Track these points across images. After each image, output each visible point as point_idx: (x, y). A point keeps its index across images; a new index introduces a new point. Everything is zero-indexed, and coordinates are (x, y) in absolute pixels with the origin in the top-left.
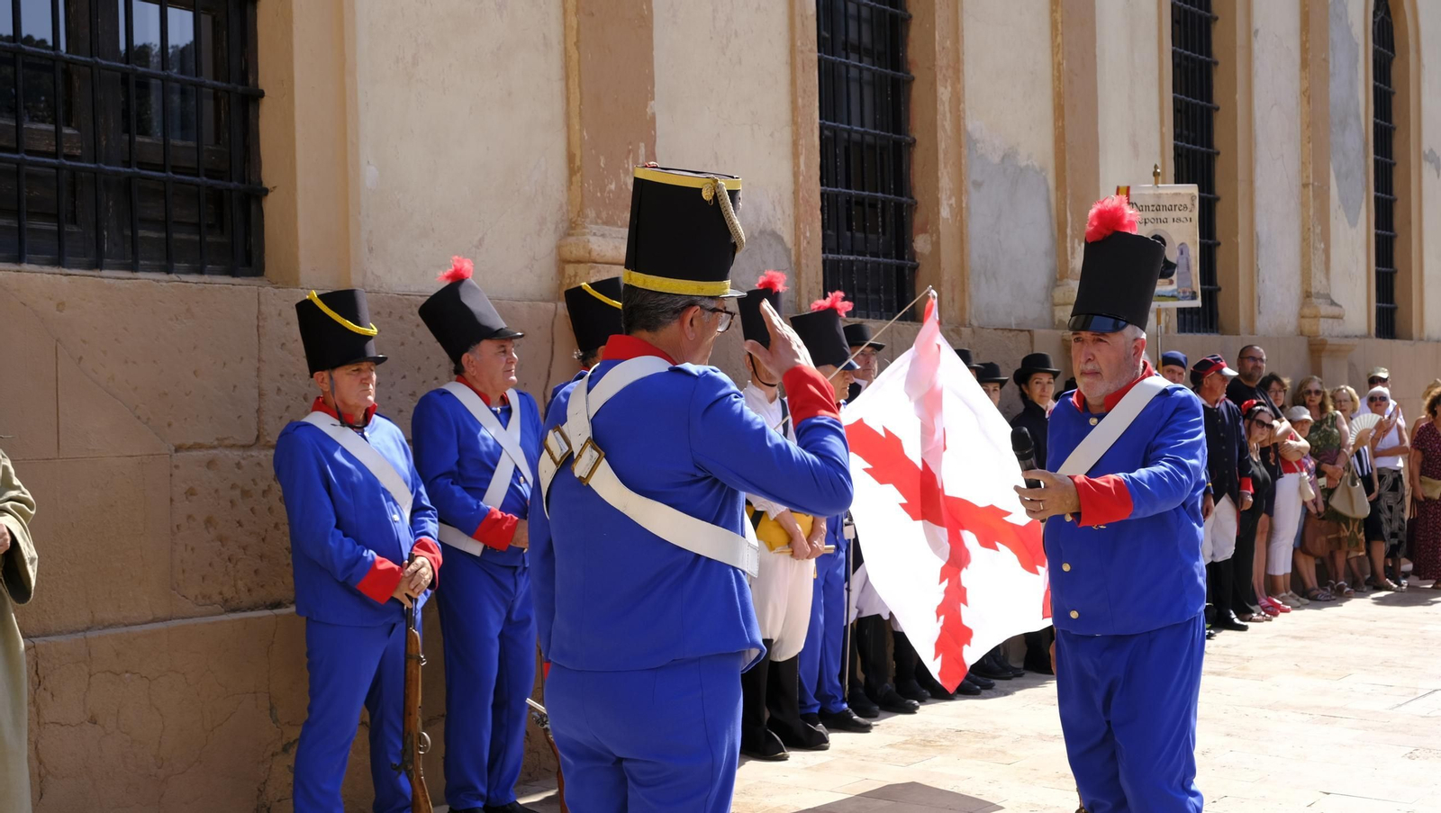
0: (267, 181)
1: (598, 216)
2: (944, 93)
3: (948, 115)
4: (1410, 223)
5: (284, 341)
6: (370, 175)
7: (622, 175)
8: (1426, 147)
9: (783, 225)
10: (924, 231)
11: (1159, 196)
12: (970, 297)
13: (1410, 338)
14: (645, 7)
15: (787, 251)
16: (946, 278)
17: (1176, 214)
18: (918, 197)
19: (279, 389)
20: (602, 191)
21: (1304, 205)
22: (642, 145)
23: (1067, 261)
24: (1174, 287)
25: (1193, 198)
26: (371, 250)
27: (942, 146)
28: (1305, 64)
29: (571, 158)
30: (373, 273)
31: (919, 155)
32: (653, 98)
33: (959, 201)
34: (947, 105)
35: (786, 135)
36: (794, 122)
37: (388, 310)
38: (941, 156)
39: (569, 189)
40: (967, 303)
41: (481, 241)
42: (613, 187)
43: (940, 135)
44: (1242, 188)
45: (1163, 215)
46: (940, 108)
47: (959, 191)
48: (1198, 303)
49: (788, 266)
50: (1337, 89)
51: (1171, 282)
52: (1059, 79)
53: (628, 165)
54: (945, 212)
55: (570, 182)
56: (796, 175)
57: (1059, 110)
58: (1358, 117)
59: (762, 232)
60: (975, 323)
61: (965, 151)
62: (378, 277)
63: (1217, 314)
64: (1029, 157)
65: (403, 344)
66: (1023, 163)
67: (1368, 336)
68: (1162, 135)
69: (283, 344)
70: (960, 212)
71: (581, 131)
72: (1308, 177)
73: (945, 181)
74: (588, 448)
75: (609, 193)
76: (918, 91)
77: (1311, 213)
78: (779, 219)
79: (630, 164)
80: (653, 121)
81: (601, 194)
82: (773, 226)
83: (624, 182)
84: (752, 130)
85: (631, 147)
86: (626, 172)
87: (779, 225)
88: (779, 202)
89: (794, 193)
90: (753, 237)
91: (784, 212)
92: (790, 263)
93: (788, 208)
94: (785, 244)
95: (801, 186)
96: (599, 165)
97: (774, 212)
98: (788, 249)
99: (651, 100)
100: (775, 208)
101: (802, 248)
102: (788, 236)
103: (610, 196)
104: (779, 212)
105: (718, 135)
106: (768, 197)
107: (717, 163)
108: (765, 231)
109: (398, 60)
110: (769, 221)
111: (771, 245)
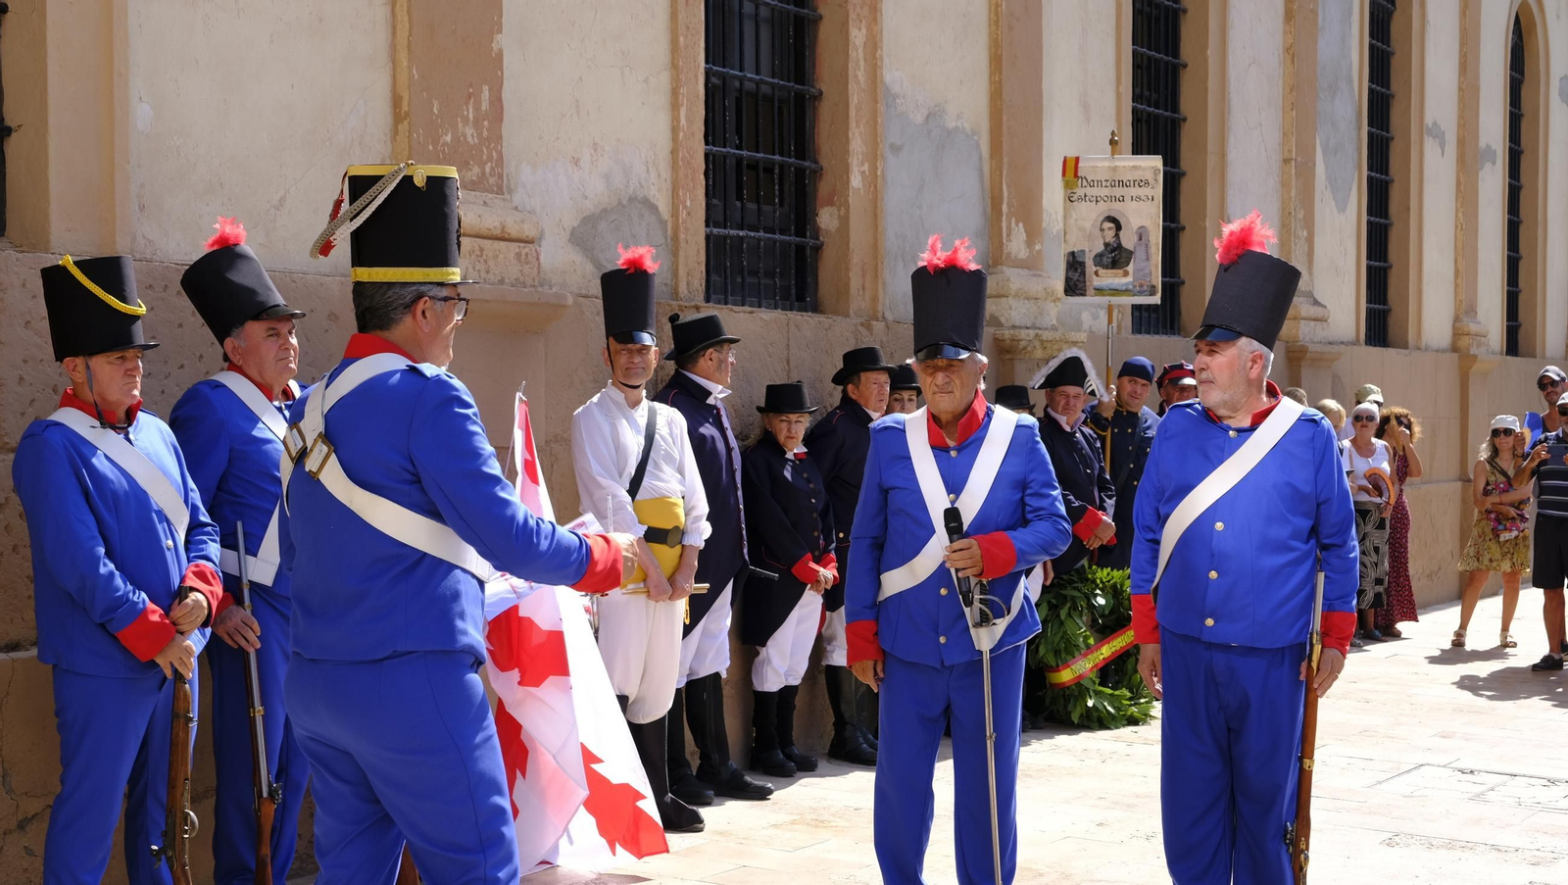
0: (10, 120)
2: (858, 36)
3: (862, 63)
4: (1408, 209)
5: (29, 319)
6: (142, 114)
7: (460, 124)
8: (1429, 120)
9: (658, 191)
10: (830, 203)
11: (1115, 169)
12: (884, 284)
13: (1405, 346)
15: (662, 222)
16: (855, 261)
17: (1135, 191)
18: (824, 162)
19: (21, 378)
20: (435, 143)
21: (1284, 184)
22: (486, 88)
23: (1001, 244)
24: (1129, 279)
25: (1156, 171)
26: (142, 208)
27: (854, 100)
28: (1289, 16)
29: (396, 101)
30: (144, 237)
31: (825, 111)
32: (500, 31)
33: (874, 168)
34: (860, 51)
35: (664, 80)
36: (674, 66)
37: (163, 284)
38: (853, 113)
39: (394, 139)
40: (881, 292)
41: (282, 200)
42: (448, 138)
43: (852, 87)
44: (1212, 161)
45: (1118, 192)
46: (852, 54)
47: (873, 157)
48: (1157, 299)
49: (663, 241)
50: (1326, 48)
51: (1126, 274)
52: (997, 22)
53: (468, 112)
54: (856, 181)
55: (395, 132)
56: (675, 130)
57: (996, 62)
58: (1350, 81)
59: (632, 199)
60: (889, 316)
61: (881, 108)
62: (150, 241)
63: (1180, 313)
64: (959, 117)
65: (181, 326)
66: (951, 125)
67: (1356, 342)
68: (1118, 95)
69: (28, 322)
70: (873, 181)
71: (410, 68)
72: (1290, 151)
73: (857, 144)
74: (320, 443)
75: (443, 145)
76: (826, 32)
77: (1293, 193)
78: (653, 184)
79: (471, 110)
80: (500, 54)
81: (434, 147)
82: (646, 193)
83: (462, 133)
84: (623, 73)
85: (471, 90)
86: (466, 120)
87: (653, 192)
88: (654, 162)
89: (672, 152)
90: (620, 204)
91: (659, 175)
92: (666, 238)
93: (665, 171)
94: (659, 214)
95: (681, 144)
96: (433, 112)
97: (646, 174)
98: (663, 220)
99: (498, 33)
100: (648, 171)
101: (681, 219)
102: (663, 205)
103: (444, 149)
104: (653, 175)
105: (581, 78)
106: (640, 156)
107: (578, 114)
108: (636, 198)
110: (641, 186)
111: (642, 214)
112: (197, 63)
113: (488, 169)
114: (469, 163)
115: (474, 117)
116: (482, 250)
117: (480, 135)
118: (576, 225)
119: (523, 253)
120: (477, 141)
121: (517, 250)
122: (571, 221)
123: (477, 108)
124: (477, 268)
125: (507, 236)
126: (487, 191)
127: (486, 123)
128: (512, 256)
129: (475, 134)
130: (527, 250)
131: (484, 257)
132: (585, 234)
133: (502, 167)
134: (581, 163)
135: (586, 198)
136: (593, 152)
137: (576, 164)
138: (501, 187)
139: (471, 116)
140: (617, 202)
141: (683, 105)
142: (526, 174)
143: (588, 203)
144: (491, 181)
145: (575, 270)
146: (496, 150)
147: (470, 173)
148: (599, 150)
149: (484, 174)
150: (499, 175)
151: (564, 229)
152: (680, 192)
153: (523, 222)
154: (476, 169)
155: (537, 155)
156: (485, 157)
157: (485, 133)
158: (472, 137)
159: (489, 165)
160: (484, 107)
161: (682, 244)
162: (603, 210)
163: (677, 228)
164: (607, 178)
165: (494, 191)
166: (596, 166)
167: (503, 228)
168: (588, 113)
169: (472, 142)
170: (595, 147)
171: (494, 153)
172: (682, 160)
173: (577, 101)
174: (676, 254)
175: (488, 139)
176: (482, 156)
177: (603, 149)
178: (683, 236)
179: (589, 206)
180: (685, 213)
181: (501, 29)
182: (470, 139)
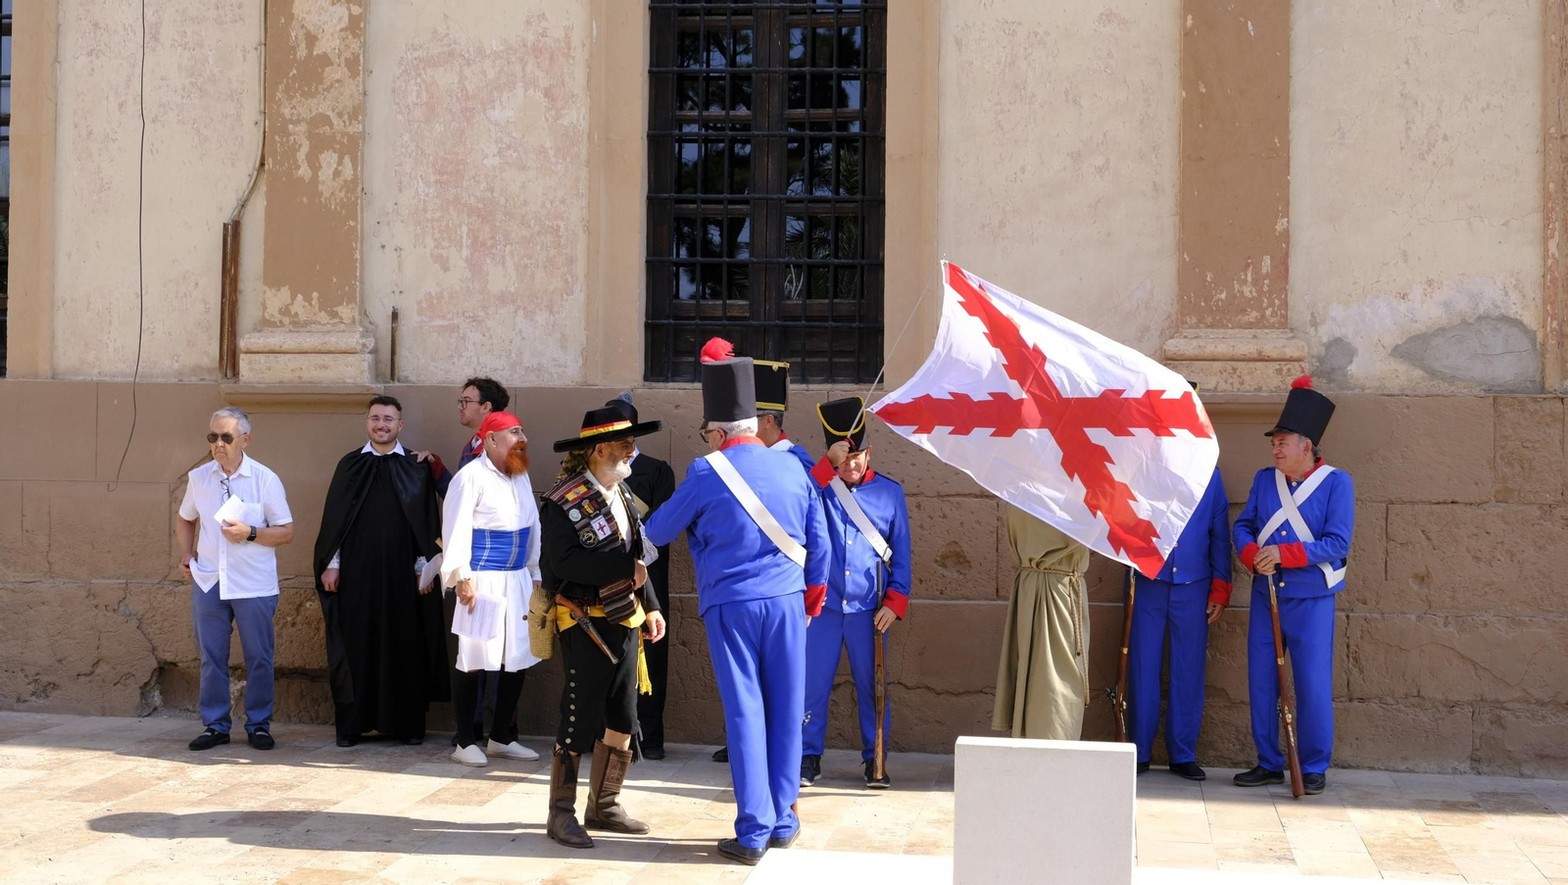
1: (1200, 321)
7: (1236, 285)
9: (1523, 308)
14: (1276, 141)
15: (1530, 334)
20: (1210, 300)
22: (1269, 257)
35: (1535, 221)
36: (1547, 209)
39: (1179, 301)
42: (1223, 296)
49: (1530, 347)
53: (1246, 276)
56: (1545, 258)
59: (1480, 318)
71: (1182, 254)
75: (1217, 301)
78: (1514, 304)
79: (1249, 275)
80: (1286, 235)
81: (1206, 304)
82: (1503, 311)
83: (1238, 291)
84: (1469, 223)
85: (1249, 261)
86: (1245, 282)
87: (1514, 310)
88: (1516, 287)
89: (1543, 276)
90: (1465, 323)
91: (1524, 296)
92: (1534, 345)
93: (1534, 292)
94: (1524, 326)
95: (1549, 269)
96: (1205, 281)
97: (1505, 298)
98: (1532, 331)
99: (1283, 217)
100: (1507, 294)
101: (1548, 329)
102: (1530, 319)
103: (1218, 304)
104: (1514, 297)
105: (1410, 234)
106: (1495, 283)
107: (1406, 261)
108: (1488, 317)
109: (984, 226)
110: (1496, 306)
111: (1498, 329)
113: (1268, 312)
114: (1246, 310)
115: (1253, 279)
116: (1235, 370)
117: (1260, 292)
118: (1400, 342)
119: (1285, 369)
120: (1254, 294)
121: (1278, 367)
122: (1392, 339)
123: (1257, 272)
124: (1229, 381)
125: (1265, 358)
126: (1267, 328)
127: (1266, 282)
128: (1271, 372)
129: (1254, 290)
130: (1288, 367)
131: (1238, 373)
132: (1413, 349)
133: (1287, 310)
134: (1410, 297)
135: (1416, 322)
136: (1426, 287)
137: (1403, 298)
138: (1284, 324)
139: (1249, 278)
140: (1459, 322)
141: (1552, 237)
142: (1336, 311)
143: (1418, 325)
144: (1272, 320)
145: (1397, 376)
146: (1279, 299)
147: (1247, 317)
148: (1436, 285)
149: (1263, 316)
150: (1282, 316)
151: (1384, 347)
152: (1548, 308)
153: (1284, 347)
154: (1254, 314)
155: (1350, 296)
156: (1265, 305)
157: (1266, 288)
158: (1251, 292)
159: (1270, 309)
160: (1264, 271)
161: (1549, 349)
162: (1439, 329)
163: (1546, 336)
164: (1446, 305)
165: (1274, 327)
166: (1431, 297)
167: (1260, 353)
168: (1419, 259)
169: (1250, 296)
170: (1430, 283)
171: (1276, 301)
172: (1551, 281)
173: (1404, 251)
174: (1543, 356)
175: (1269, 292)
176: (1261, 304)
177: (1442, 283)
178: (1552, 342)
179: (1420, 328)
180: (1555, 324)
181: (1286, 214)
182: (1247, 294)
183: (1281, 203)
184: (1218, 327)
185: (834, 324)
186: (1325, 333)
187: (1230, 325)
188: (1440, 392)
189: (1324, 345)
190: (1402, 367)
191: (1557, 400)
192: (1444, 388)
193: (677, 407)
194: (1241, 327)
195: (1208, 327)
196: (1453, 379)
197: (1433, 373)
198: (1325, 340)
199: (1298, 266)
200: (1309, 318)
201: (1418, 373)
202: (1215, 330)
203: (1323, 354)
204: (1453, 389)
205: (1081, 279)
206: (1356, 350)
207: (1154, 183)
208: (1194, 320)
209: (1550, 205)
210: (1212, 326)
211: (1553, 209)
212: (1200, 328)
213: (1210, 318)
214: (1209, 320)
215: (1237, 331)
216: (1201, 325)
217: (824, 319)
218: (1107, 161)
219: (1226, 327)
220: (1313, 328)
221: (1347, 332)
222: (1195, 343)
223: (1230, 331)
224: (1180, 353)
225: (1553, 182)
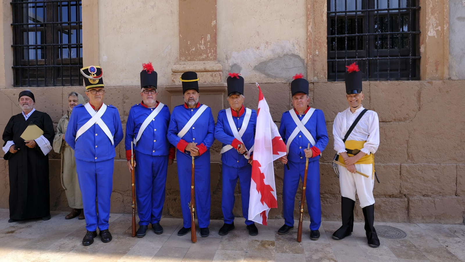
6: (104, 58)
7: (198, 45)
9: (300, 51)
12: (450, 67)
15: (302, 60)
22: (209, 35)
33: (443, 28)
35: (302, 20)
42: (194, 49)
47: (442, 24)
49: (302, 65)
59: (285, 55)
70: (443, 32)
78: (297, 50)
79: (203, 41)
80: (215, 26)
81: (188, 52)
82: (293, 52)
83: (199, 48)
84: (281, 21)
85: (203, 36)
86: (201, 44)
87: (297, 52)
88: (297, 43)
89: (307, 39)
90: (279, 57)
91: (300, 47)
92: (304, 64)
93: (303, 45)
94: (300, 58)
95: (309, 36)
96: (187, 44)
97: (293, 47)
98: (303, 59)
99: (214, 20)
100: (294, 46)
101: (309, 58)
102: (302, 55)
103: (192, 52)
104: (297, 47)
105: (260, 26)
106: (290, 42)
107: (258, 35)
108: (288, 54)
109: (114, 28)
110: (290, 51)
111: (291, 59)
112: (119, 46)
113: (210, 55)
114: (202, 54)
115: (204, 43)
117: (206, 47)
118: (257, 65)
119: (214, 74)
120: (205, 48)
121: (211, 74)
122: (254, 64)
123: (205, 40)
125: (207, 71)
126: (209, 60)
127: (209, 44)
128: (209, 76)
129: (204, 47)
130: (215, 74)
132: (261, 67)
133: (216, 54)
134: (260, 48)
135: (262, 57)
136: (266, 44)
137: (258, 49)
138: (215, 59)
139: (203, 43)
140: (277, 57)
141: (309, 25)
142: (235, 54)
143: (263, 58)
144: (211, 58)
145: (256, 77)
146: (213, 50)
147: (202, 57)
148: (269, 43)
149: (208, 56)
150: (214, 56)
151: (251, 67)
152: (308, 50)
153: (213, 66)
154: (205, 55)
155: (239, 48)
156: (208, 52)
157: (208, 46)
158: (203, 47)
159: (210, 54)
160: (208, 40)
161: (309, 65)
162: (271, 60)
163: (308, 61)
164: (273, 51)
165: (211, 60)
166: (267, 48)
167: (205, 69)
168: (263, 34)
169: (203, 49)
170: (267, 43)
171: (212, 51)
172: (309, 41)
173: (258, 32)
174: (307, 68)
175: (210, 47)
176: (207, 52)
177: (271, 43)
178: (310, 63)
179: (263, 59)
180: (311, 56)
181: (216, 19)
182: (202, 48)
183: (214, 15)
184: (192, 60)
185: (71, 66)
186: (231, 62)
187: (196, 60)
188: (271, 82)
189: (230, 66)
190: (257, 74)
191: (311, 84)
192: (272, 81)
193: (14, 95)
194: (200, 60)
195: (189, 61)
196: (275, 78)
197: (268, 75)
198: (231, 65)
199: (221, 39)
200: (225, 57)
201: (263, 76)
202: (191, 62)
203: (230, 70)
204: (275, 81)
205: (147, 46)
206: (242, 68)
207: (171, 10)
208: (184, 58)
209: (308, 13)
210: (190, 60)
211: (310, 14)
212: (186, 61)
213: (189, 57)
214: (189, 58)
215: (198, 61)
216: (186, 60)
217: (68, 64)
218: (155, 4)
219: (195, 61)
220: (226, 61)
221: (238, 62)
222: (182, 66)
223: (196, 62)
224: (177, 70)
225: (309, 4)
